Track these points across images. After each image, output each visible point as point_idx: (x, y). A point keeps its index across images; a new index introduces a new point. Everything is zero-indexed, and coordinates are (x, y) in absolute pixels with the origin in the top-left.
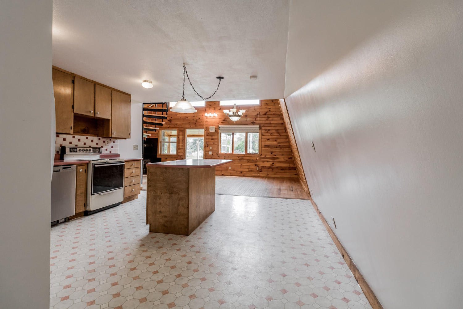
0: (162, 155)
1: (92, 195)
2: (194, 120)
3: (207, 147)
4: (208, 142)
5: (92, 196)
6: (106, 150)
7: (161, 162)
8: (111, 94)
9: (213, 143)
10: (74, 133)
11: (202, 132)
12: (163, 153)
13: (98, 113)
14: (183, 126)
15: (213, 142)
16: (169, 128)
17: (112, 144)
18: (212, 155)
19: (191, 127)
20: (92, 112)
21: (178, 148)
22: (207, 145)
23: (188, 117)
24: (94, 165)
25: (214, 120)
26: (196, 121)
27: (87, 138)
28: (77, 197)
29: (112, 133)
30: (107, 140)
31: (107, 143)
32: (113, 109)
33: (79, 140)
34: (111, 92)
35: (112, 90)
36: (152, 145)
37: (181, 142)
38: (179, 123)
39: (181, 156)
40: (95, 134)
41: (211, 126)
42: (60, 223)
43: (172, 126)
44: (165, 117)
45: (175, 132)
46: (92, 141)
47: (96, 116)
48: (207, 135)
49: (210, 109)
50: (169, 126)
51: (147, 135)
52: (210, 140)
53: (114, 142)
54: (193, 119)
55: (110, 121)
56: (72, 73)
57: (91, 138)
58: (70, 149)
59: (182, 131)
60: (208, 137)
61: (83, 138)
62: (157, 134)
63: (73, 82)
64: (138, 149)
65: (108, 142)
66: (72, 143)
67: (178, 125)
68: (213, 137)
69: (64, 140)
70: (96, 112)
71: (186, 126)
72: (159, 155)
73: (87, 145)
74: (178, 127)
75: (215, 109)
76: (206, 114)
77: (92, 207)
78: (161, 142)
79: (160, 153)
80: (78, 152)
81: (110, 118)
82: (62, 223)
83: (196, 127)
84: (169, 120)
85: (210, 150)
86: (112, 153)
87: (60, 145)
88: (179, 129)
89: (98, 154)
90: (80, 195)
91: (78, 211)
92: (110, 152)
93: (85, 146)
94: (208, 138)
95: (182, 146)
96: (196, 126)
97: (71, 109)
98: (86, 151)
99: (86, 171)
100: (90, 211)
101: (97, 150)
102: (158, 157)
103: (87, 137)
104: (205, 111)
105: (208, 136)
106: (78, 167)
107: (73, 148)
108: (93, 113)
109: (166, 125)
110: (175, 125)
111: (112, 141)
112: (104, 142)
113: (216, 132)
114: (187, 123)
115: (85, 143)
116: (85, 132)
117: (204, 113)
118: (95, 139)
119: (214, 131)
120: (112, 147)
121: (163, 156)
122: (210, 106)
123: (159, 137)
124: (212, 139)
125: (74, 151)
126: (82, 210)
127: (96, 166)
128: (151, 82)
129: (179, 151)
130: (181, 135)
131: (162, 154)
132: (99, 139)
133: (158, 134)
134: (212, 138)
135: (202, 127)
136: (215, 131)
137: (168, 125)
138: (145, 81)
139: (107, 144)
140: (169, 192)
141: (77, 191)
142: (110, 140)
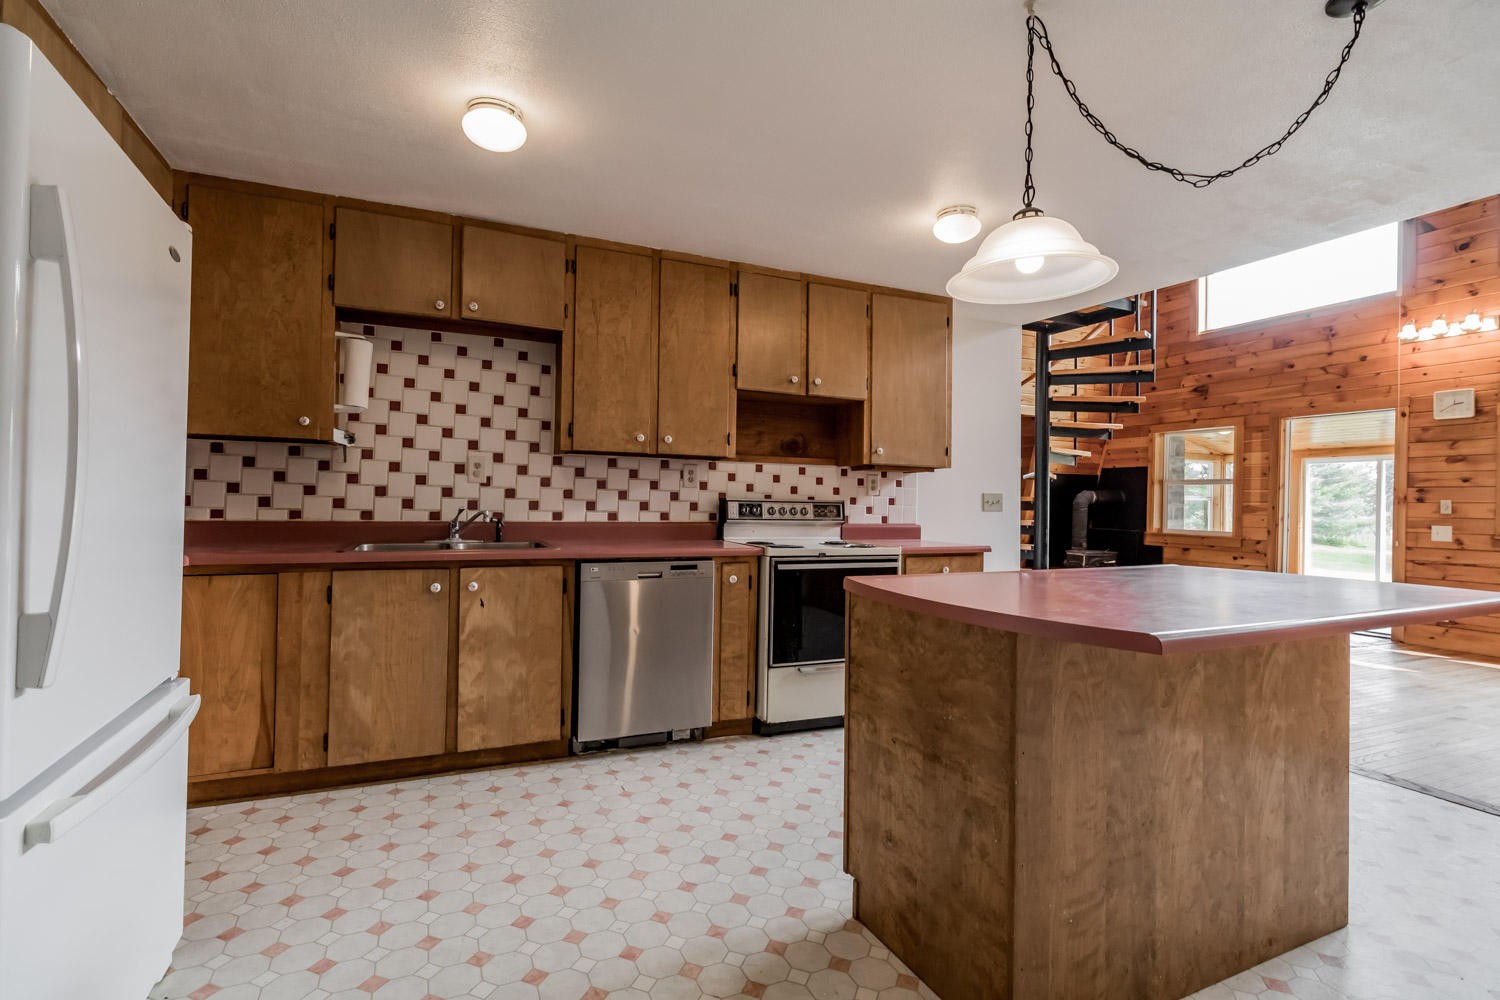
0: (1165, 535)
1: (769, 667)
2: (1330, 370)
3: (1420, 500)
4: (1422, 476)
5: (771, 671)
6: (869, 510)
7: (1161, 562)
8: (869, 309)
9: (1465, 480)
10: (737, 453)
11: (1379, 425)
12: (1171, 526)
13: (818, 381)
14: (1266, 408)
15: (1466, 475)
16: (1195, 420)
17: (889, 489)
18: (1456, 546)
19: (1312, 405)
20: (795, 379)
21: (1243, 507)
22: (1421, 490)
23: (1294, 362)
24: (777, 563)
25: (1469, 352)
26: (1345, 374)
27: (802, 471)
28: (724, 668)
29: (873, 450)
30: (871, 478)
31: (870, 485)
32: (874, 363)
33: (776, 479)
34: (866, 303)
35: (872, 295)
36: (1123, 496)
37: (1256, 481)
38: (1243, 396)
39: (1258, 542)
40: (827, 458)
41: (1444, 385)
42: (676, 742)
43: (1208, 412)
44: (1140, 372)
45: (1224, 437)
46: (819, 481)
47: (811, 393)
48: (1420, 441)
49: (1434, 302)
50: (1199, 414)
51: (1075, 456)
52: (1443, 465)
53: (899, 484)
54: (1324, 369)
55: (866, 406)
56: (731, 263)
57: (814, 471)
58: (741, 506)
59: (1261, 429)
60: (1419, 450)
61: (788, 471)
62: (1146, 450)
63: (734, 291)
64: (1001, 510)
65: (873, 482)
66: (756, 488)
67: (1242, 405)
68: (1464, 449)
69: (732, 477)
70: (811, 380)
71: (1284, 405)
72: (1154, 535)
73: (802, 495)
74: (1241, 412)
75: (1474, 293)
76: (1408, 332)
77: (773, 712)
78: (1161, 482)
79: (1156, 525)
80: (766, 515)
81: (864, 395)
82: (682, 741)
83: (1341, 405)
84: (1195, 390)
85: (1443, 520)
86: (891, 521)
87: (720, 494)
88: (1245, 423)
89: (837, 525)
90: (731, 661)
91: (726, 715)
92: (885, 519)
93: (794, 497)
94: (1422, 454)
95: (1263, 496)
96: (1341, 399)
97: (729, 379)
98: (791, 512)
99: (754, 583)
100: (765, 724)
101: (828, 510)
102: (1148, 541)
103: (800, 468)
104: (1404, 315)
105: (1420, 445)
106: (726, 568)
107: (748, 505)
108: (800, 383)
109: (1185, 413)
110: (1224, 407)
111: (893, 480)
112: (861, 482)
113: (1482, 419)
114: (1290, 391)
115: (796, 488)
116: (791, 451)
117: (1396, 328)
118: (830, 473)
119: (1471, 413)
120: (892, 502)
121: (1169, 540)
122: (1439, 281)
123: (1151, 460)
124: (1451, 460)
125: (751, 512)
126: (740, 712)
127: (781, 567)
128: (972, 211)
129: (1248, 519)
130: (1259, 448)
131: (1165, 531)
132: (844, 473)
133: (1148, 451)
134: (1452, 453)
135: (1380, 399)
136: (1478, 411)
137: (1194, 412)
138: (944, 212)
139: (873, 489)
140: (922, 747)
141: (723, 647)
142: (884, 475)
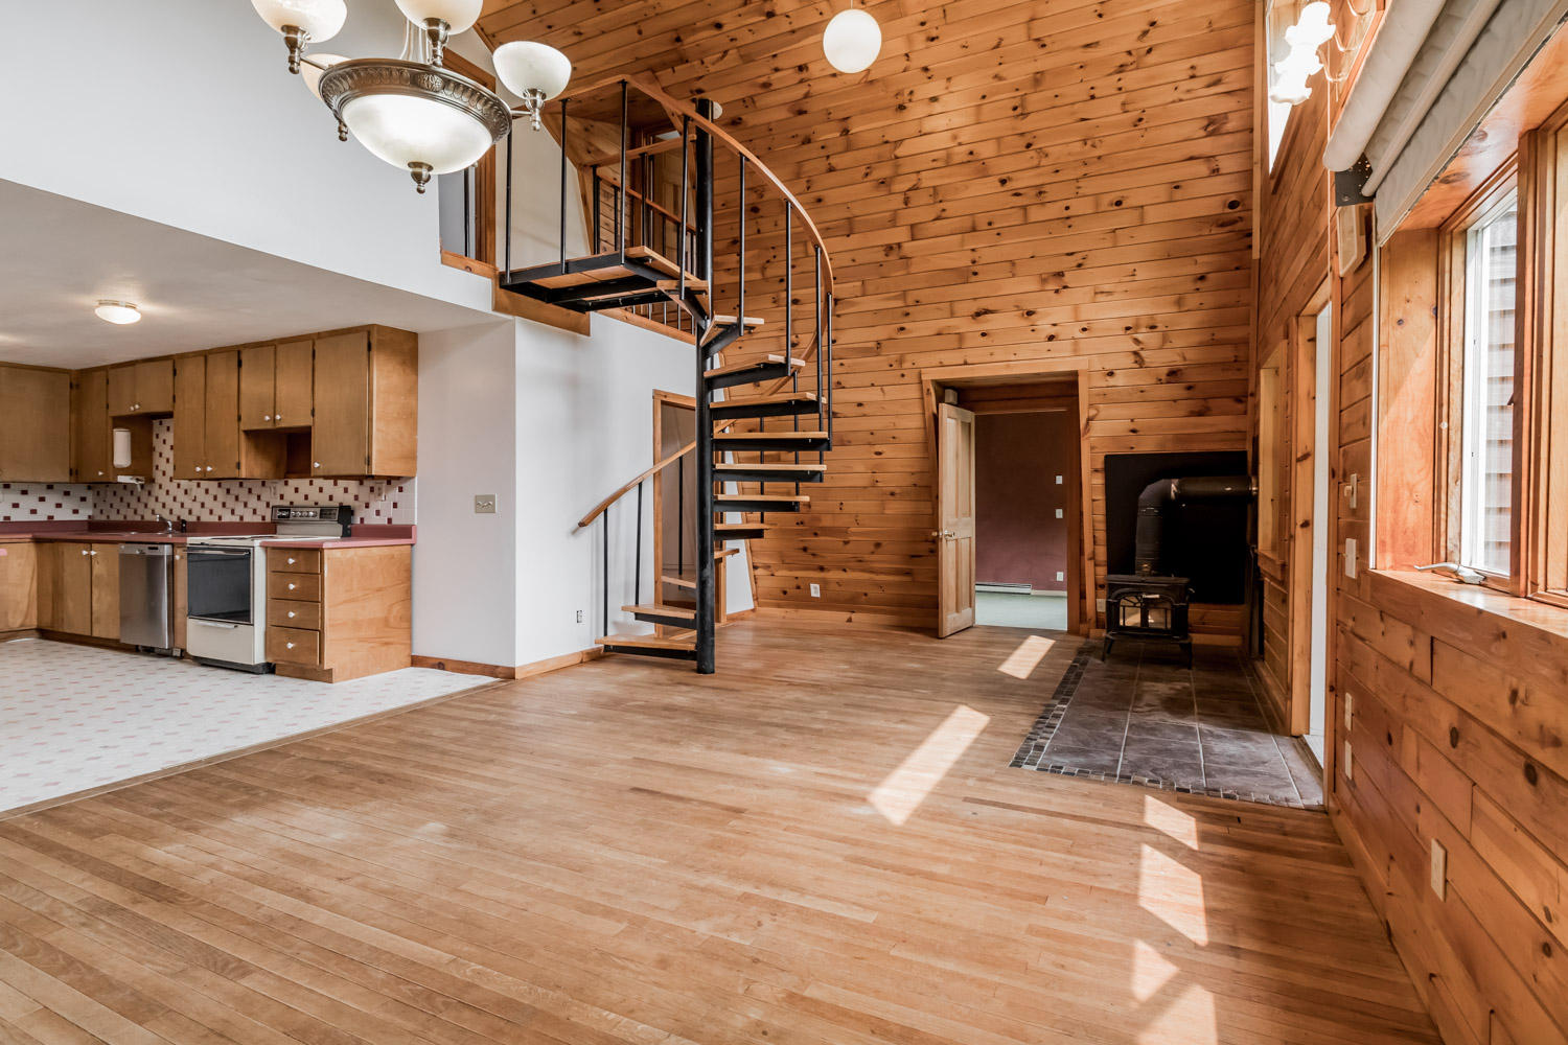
6: (378, 513)
8: (313, 353)
13: (278, 417)
17: (393, 495)
20: (267, 418)
30: (379, 488)
31: (379, 493)
32: (316, 395)
34: (311, 349)
35: (316, 341)
47: (277, 426)
53: (401, 490)
55: (313, 430)
58: (280, 511)
63: (240, 364)
64: (493, 511)
81: (310, 421)
86: (394, 522)
97: (237, 425)
98: (307, 515)
101: (332, 513)
107: (283, 510)
111: (396, 488)
112: (372, 489)
120: (395, 505)
139: (381, 495)
142: (389, 483)
